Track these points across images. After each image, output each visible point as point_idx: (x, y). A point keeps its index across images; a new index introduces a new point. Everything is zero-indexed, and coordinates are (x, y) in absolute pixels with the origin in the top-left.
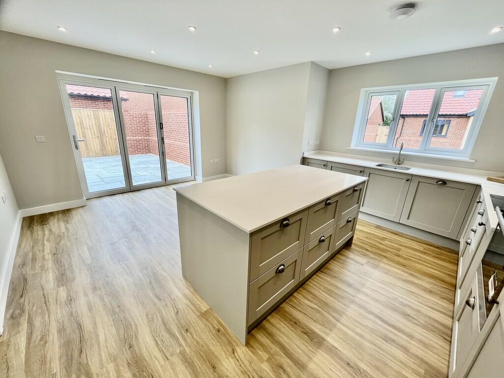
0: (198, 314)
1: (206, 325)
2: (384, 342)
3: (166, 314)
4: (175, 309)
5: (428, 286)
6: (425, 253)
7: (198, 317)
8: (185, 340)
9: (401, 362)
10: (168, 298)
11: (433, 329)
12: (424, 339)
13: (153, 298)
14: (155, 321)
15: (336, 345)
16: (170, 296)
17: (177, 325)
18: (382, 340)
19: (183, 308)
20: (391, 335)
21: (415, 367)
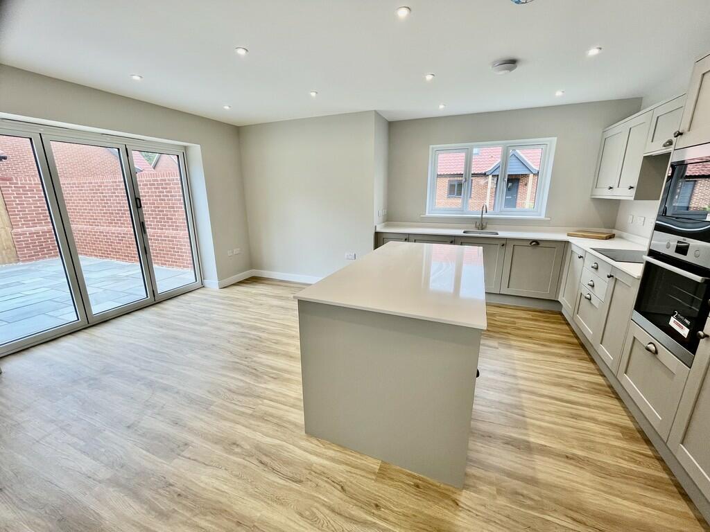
0: (374, 477)
1: (396, 487)
2: (575, 420)
3: (329, 499)
4: (335, 485)
5: (562, 352)
6: (536, 320)
7: (376, 480)
8: (385, 520)
9: (601, 433)
10: (310, 473)
11: (597, 391)
12: (598, 404)
13: (287, 484)
14: (320, 516)
15: (543, 443)
16: (311, 470)
17: (357, 506)
18: (572, 420)
19: (346, 479)
20: (574, 411)
21: (613, 433)
